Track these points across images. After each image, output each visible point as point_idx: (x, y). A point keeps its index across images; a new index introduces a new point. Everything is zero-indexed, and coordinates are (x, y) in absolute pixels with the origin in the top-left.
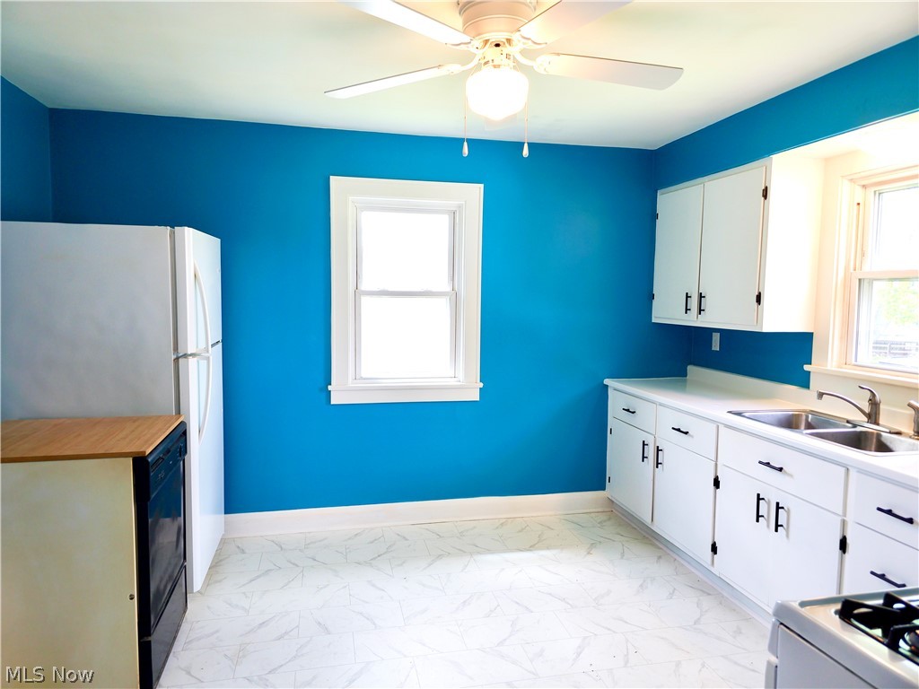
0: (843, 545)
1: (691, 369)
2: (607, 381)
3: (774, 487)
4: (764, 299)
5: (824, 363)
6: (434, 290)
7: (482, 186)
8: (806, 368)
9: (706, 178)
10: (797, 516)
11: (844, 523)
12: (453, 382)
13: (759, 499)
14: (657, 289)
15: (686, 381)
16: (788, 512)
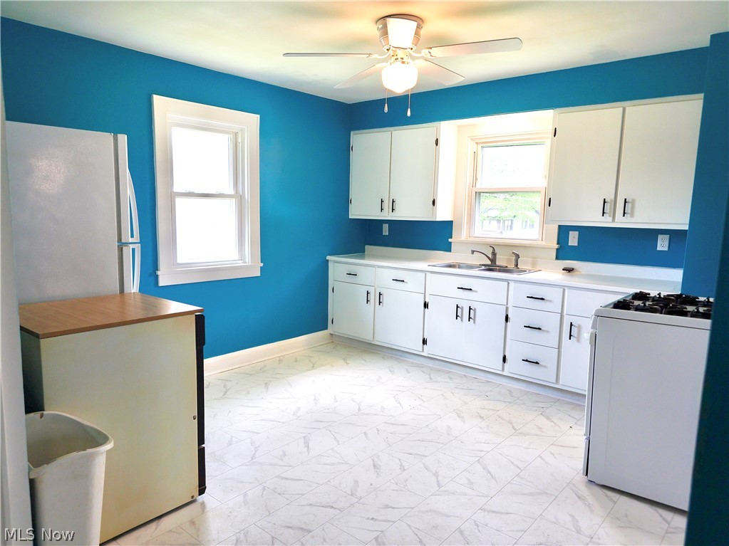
0: (507, 319)
1: (367, 247)
2: (328, 258)
3: (465, 300)
4: (437, 203)
5: (459, 236)
6: (226, 193)
7: (259, 116)
8: (450, 240)
9: (392, 129)
10: (481, 311)
11: (507, 308)
12: (240, 263)
13: (457, 307)
14: (353, 195)
15: (364, 255)
16: (475, 310)
